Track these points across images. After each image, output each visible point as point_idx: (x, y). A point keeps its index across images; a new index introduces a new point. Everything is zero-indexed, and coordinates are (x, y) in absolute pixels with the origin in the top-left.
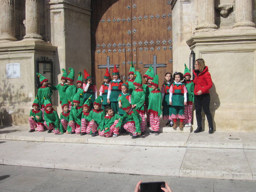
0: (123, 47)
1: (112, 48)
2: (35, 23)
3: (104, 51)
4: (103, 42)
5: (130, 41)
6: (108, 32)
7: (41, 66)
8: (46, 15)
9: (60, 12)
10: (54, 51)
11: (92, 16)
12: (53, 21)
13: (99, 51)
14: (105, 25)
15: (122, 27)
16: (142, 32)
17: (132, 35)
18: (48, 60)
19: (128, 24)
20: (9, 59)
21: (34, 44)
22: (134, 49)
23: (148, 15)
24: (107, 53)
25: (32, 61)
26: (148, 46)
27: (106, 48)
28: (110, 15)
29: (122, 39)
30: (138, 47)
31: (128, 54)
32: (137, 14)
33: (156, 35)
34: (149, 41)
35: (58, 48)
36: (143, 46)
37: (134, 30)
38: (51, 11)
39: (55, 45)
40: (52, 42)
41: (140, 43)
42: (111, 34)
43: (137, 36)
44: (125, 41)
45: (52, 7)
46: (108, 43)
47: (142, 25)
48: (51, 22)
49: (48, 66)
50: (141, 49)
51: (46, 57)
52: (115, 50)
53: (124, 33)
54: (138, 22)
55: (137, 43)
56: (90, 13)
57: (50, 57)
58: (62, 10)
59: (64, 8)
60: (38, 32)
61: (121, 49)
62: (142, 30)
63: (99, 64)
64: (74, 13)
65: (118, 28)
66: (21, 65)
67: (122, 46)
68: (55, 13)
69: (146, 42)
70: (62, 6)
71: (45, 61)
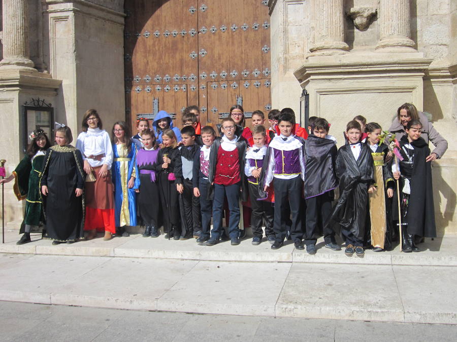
0: (182, 82)
1: (163, 84)
2: (21, 38)
3: (148, 88)
4: (145, 72)
5: (196, 71)
6: (154, 54)
7: (32, 116)
8: (41, 23)
9: (67, 18)
10: (57, 89)
12: (55, 33)
13: (139, 88)
14: (150, 42)
15: (180, 46)
16: (216, 56)
17: (198, 60)
18: (44, 105)
19: (191, 40)
21: (18, 75)
22: (203, 85)
23: (228, 24)
24: (153, 92)
25: (14, 108)
26: (228, 80)
27: (152, 83)
28: (159, 24)
29: (181, 67)
30: (209, 81)
31: (192, 94)
32: (208, 21)
33: (242, 59)
34: (228, 71)
35: (63, 84)
36: (218, 80)
37: (202, 51)
38: (51, 15)
39: (58, 78)
40: (52, 72)
41: (214, 74)
42: (160, 58)
43: (209, 62)
44: (185, 70)
45: (51, 8)
46: (155, 74)
47: (217, 42)
48: (51, 35)
49: (45, 116)
50: (214, 85)
51: (41, 99)
52: (167, 87)
53: (185, 55)
54: (210, 37)
55: (208, 75)
56: (122, 20)
57: (49, 100)
58: (71, 14)
59: (74, 11)
60: (25, 55)
61: (180, 85)
62: (217, 51)
63: (140, 112)
64: (93, 20)
65: (174, 47)
67: (181, 80)
68: (57, 19)
69: (224, 73)
70: (70, 6)
71: (38, 107)
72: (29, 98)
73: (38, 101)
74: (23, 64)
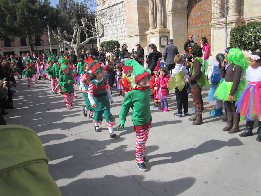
0: (200, 27)
4: (192, 25)
5: (203, 23)
6: (194, 20)
7: (162, 39)
10: (169, 32)
11: (188, 13)
12: (168, 19)
13: (191, 29)
14: (193, 17)
15: (200, 17)
19: (202, 15)
20: (152, 37)
21: (158, 30)
22: (205, 27)
25: (158, 37)
27: (194, 28)
29: (200, 23)
30: (206, 26)
31: (202, 30)
32: (206, 10)
35: (170, 31)
37: (205, 18)
39: (169, 29)
45: (167, 13)
46: (194, 25)
47: (208, 15)
49: (166, 39)
50: (207, 27)
52: (197, 28)
53: (201, 19)
55: (206, 24)
56: (187, 12)
57: (167, 35)
58: (171, 14)
59: (172, 13)
60: (161, 25)
64: (177, 14)
65: (198, 18)
66: (156, 39)
68: (168, 16)
70: (171, 12)
71: (164, 37)
72: (162, 35)
73: (164, 35)
74: (160, 28)
